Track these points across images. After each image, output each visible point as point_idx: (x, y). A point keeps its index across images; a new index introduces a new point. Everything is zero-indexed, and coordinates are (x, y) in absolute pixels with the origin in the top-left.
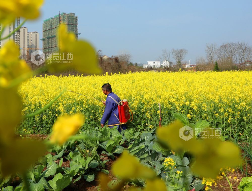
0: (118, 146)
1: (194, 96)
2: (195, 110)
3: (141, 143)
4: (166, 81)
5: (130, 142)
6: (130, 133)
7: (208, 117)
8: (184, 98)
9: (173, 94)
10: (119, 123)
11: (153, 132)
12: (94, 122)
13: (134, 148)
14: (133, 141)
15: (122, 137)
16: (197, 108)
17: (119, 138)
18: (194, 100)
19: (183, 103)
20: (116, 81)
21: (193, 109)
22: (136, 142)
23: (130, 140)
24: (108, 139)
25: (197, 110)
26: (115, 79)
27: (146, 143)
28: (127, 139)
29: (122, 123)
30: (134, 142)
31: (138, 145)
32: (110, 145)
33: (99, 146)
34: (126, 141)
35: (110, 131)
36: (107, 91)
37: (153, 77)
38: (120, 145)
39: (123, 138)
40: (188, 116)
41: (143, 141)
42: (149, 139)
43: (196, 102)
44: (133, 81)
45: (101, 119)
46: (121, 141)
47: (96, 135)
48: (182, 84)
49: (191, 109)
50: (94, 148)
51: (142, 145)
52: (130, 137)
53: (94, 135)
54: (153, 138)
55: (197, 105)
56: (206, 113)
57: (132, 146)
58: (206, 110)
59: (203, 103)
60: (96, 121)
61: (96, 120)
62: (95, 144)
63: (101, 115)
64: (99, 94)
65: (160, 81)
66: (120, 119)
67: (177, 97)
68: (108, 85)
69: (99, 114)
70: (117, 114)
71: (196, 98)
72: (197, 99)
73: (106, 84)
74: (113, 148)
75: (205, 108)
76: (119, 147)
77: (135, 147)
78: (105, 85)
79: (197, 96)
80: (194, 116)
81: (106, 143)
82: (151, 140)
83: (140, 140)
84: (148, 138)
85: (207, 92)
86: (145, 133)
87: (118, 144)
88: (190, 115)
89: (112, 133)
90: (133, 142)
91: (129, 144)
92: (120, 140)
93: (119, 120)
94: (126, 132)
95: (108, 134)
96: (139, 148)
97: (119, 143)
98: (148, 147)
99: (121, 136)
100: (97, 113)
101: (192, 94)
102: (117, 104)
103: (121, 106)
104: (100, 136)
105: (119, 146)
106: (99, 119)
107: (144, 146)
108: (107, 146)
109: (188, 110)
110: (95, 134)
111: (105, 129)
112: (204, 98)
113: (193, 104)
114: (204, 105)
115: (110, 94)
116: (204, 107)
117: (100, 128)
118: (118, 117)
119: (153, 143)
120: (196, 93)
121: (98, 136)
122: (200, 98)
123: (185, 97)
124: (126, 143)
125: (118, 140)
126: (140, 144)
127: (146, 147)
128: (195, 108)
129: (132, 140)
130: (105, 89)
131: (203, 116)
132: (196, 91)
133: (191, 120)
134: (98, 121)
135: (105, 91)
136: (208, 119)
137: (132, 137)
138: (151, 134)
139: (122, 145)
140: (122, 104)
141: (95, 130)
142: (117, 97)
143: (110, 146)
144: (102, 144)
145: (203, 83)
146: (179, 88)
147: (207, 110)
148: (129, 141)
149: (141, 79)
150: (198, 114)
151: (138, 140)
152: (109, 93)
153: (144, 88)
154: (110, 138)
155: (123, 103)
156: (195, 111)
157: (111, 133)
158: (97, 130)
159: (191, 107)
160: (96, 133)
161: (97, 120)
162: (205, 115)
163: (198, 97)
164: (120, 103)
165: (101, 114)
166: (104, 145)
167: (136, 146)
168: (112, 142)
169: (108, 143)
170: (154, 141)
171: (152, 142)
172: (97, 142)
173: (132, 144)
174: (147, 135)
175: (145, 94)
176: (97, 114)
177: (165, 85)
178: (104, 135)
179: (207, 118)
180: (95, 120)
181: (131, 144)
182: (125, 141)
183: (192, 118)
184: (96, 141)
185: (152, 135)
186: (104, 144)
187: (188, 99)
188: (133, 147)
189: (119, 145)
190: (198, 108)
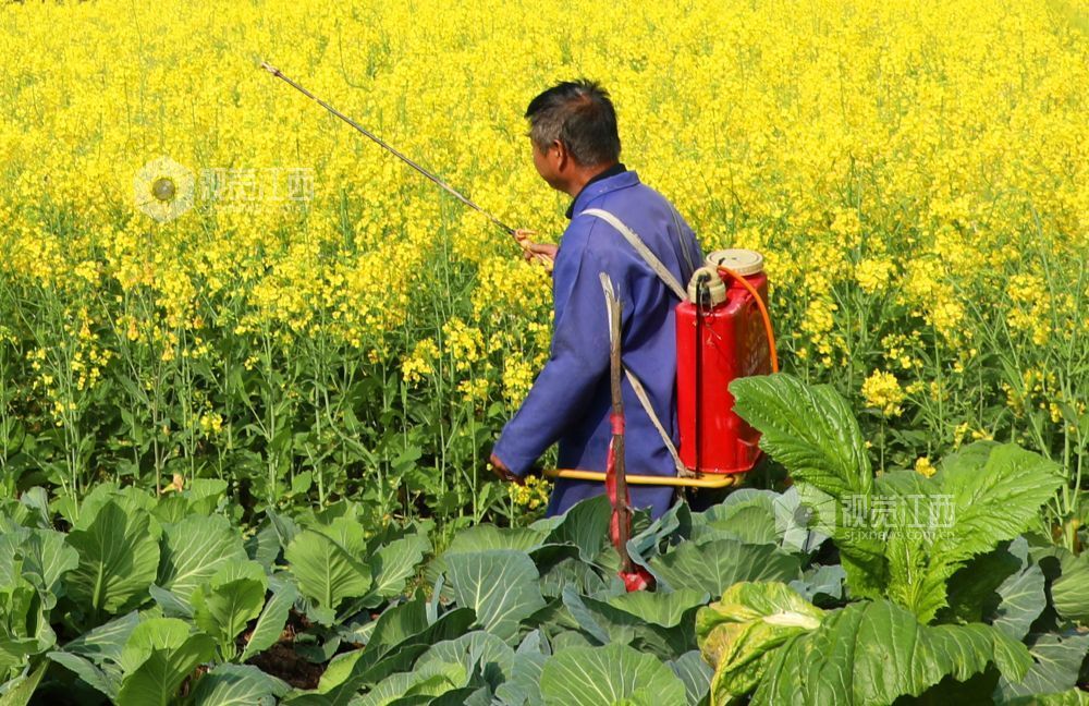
0: (225, 668)
1: (937, 207)
2: (940, 337)
3: (435, 647)
4: (684, 60)
5: (334, 631)
6: (340, 551)
7: (1059, 404)
8: (846, 222)
9: (737, 181)
10: (675, 473)
11: (550, 539)
12: (11, 435)
13: (368, 690)
14: (364, 616)
15: (268, 583)
16: (960, 316)
17: (237, 594)
18: (931, 239)
19: (833, 269)
20: (220, 47)
21: (919, 322)
22: (394, 636)
23: (341, 610)
24: (139, 601)
25: (963, 338)
26: (216, 31)
27: (481, 647)
28: (315, 603)
29: (699, 475)
30: (377, 635)
31: (406, 658)
32: (157, 655)
33: (56, 668)
34: (304, 615)
35: (155, 530)
36: (569, 152)
37: (562, 16)
38: (247, 662)
39: (269, 594)
40: (872, 391)
41: (458, 622)
42: (505, 609)
43: (953, 257)
44: (375, 48)
45: (73, 406)
46: (252, 624)
47: (25, 569)
48: (829, 90)
49: (907, 323)
50: (9, 685)
51: (447, 660)
52: (339, 581)
53: (11, 562)
54: (548, 599)
55: (957, 292)
56: (1044, 365)
57: (355, 670)
58: (1038, 331)
59: (1013, 267)
60: (28, 428)
61: (31, 418)
62: (17, 650)
63: (77, 374)
64: (58, 173)
65: (629, 48)
66: (688, 436)
67: (777, 214)
68: (587, 100)
69: (57, 359)
70: (664, 385)
71: (955, 223)
72: (960, 228)
73: (565, 88)
74: (177, 685)
75: (1033, 320)
76: (232, 679)
77: (378, 677)
78: (557, 99)
79: (961, 207)
80: (927, 393)
81: (123, 641)
82: (533, 622)
83: (431, 616)
84: (497, 602)
85: (1056, 166)
86: (478, 549)
87: (229, 652)
88: (891, 382)
89: (173, 546)
90: (364, 632)
91: (330, 647)
92: (242, 616)
93: (669, 443)
94: (298, 538)
95: (136, 555)
96: (417, 688)
97: (240, 642)
98: (501, 679)
99: (253, 571)
100: (41, 354)
101: (917, 180)
102: (669, 291)
103: (707, 308)
104: (63, 575)
105: (237, 670)
106: (60, 407)
107: (459, 676)
108: (129, 671)
109: (877, 328)
110: (18, 557)
111: (111, 513)
112: (1024, 219)
113: (922, 279)
114: (1023, 286)
115: (603, 186)
116: (1026, 305)
117: (66, 492)
118: (671, 409)
119: (549, 647)
120: (954, 175)
121: (41, 573)
122: (987, 226)
123: (852, 213)
124: (302, 636)
125: (229, 611)
126: (425, 649)
127: (476, 678)
128: (946, 315)
129: (353, 610)
130: (553, 132)
131: (1020, 386)
132: (948, 158)
133: (899, 428)
134: (49, 425)
135: (555, 156)
136: (1061, 422)
137: (358, 586)
138: (531, 563)
139: (266, 661)
140: (717, 290)
141: (22, 512)
142: (664, 223)
143: (154, 667)
144: (79, 652)
145: (1024, 76)
146: (797, 129)
147: (1053, 335)
148: (325, 616)
149: (451, 29)
150: (969, 374)
151: (413, 612)
152: (587, 179)
153: (476, 126)
154: (154, 593)
155: (729, 280)
156: (938, 345)
157: (163, 543)
158: (33, 518)
159: (902, 301)
160: (25, 544)
161: (39, 413)
162: (1036, 382)
163: (967, 213)
164: (706, 279)
165: (75, 366)
166: (99, 657)
167: (395, 671)
168: (170, 635)
169: (134, 643)
170: (552, 624)
171: (535, 637)
172: (31, 628)
173: (356, 655)
174: (491, 568)
175: (485, 176)
176: (36, 366)
177: (675, 95)
178: (101, 567)
179: (1055, 413)
180: (26, 416)
181: (345, 647)
182: (296, 621)
183: (910, 409)
184: (21, 623)
185: (536, 573)
186: (96, 648)
187: (878, 228)
188: (361, 680)
189: (235, 661)
190: (971, 312)
